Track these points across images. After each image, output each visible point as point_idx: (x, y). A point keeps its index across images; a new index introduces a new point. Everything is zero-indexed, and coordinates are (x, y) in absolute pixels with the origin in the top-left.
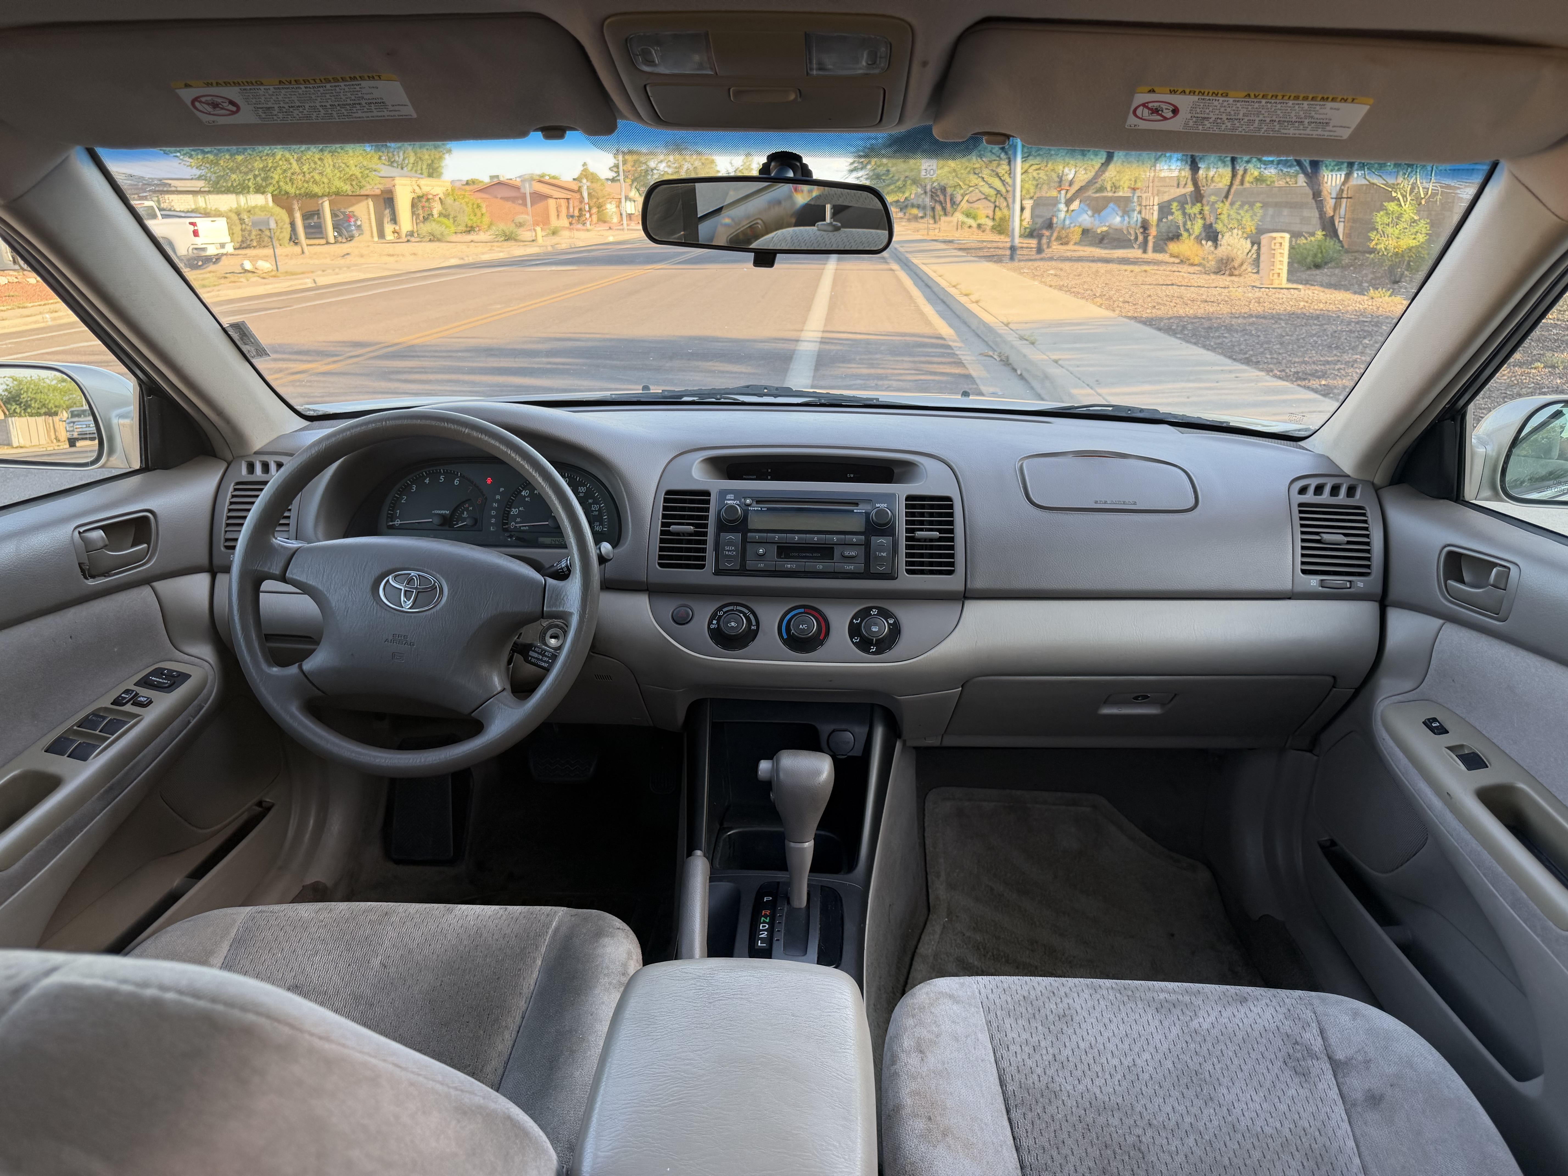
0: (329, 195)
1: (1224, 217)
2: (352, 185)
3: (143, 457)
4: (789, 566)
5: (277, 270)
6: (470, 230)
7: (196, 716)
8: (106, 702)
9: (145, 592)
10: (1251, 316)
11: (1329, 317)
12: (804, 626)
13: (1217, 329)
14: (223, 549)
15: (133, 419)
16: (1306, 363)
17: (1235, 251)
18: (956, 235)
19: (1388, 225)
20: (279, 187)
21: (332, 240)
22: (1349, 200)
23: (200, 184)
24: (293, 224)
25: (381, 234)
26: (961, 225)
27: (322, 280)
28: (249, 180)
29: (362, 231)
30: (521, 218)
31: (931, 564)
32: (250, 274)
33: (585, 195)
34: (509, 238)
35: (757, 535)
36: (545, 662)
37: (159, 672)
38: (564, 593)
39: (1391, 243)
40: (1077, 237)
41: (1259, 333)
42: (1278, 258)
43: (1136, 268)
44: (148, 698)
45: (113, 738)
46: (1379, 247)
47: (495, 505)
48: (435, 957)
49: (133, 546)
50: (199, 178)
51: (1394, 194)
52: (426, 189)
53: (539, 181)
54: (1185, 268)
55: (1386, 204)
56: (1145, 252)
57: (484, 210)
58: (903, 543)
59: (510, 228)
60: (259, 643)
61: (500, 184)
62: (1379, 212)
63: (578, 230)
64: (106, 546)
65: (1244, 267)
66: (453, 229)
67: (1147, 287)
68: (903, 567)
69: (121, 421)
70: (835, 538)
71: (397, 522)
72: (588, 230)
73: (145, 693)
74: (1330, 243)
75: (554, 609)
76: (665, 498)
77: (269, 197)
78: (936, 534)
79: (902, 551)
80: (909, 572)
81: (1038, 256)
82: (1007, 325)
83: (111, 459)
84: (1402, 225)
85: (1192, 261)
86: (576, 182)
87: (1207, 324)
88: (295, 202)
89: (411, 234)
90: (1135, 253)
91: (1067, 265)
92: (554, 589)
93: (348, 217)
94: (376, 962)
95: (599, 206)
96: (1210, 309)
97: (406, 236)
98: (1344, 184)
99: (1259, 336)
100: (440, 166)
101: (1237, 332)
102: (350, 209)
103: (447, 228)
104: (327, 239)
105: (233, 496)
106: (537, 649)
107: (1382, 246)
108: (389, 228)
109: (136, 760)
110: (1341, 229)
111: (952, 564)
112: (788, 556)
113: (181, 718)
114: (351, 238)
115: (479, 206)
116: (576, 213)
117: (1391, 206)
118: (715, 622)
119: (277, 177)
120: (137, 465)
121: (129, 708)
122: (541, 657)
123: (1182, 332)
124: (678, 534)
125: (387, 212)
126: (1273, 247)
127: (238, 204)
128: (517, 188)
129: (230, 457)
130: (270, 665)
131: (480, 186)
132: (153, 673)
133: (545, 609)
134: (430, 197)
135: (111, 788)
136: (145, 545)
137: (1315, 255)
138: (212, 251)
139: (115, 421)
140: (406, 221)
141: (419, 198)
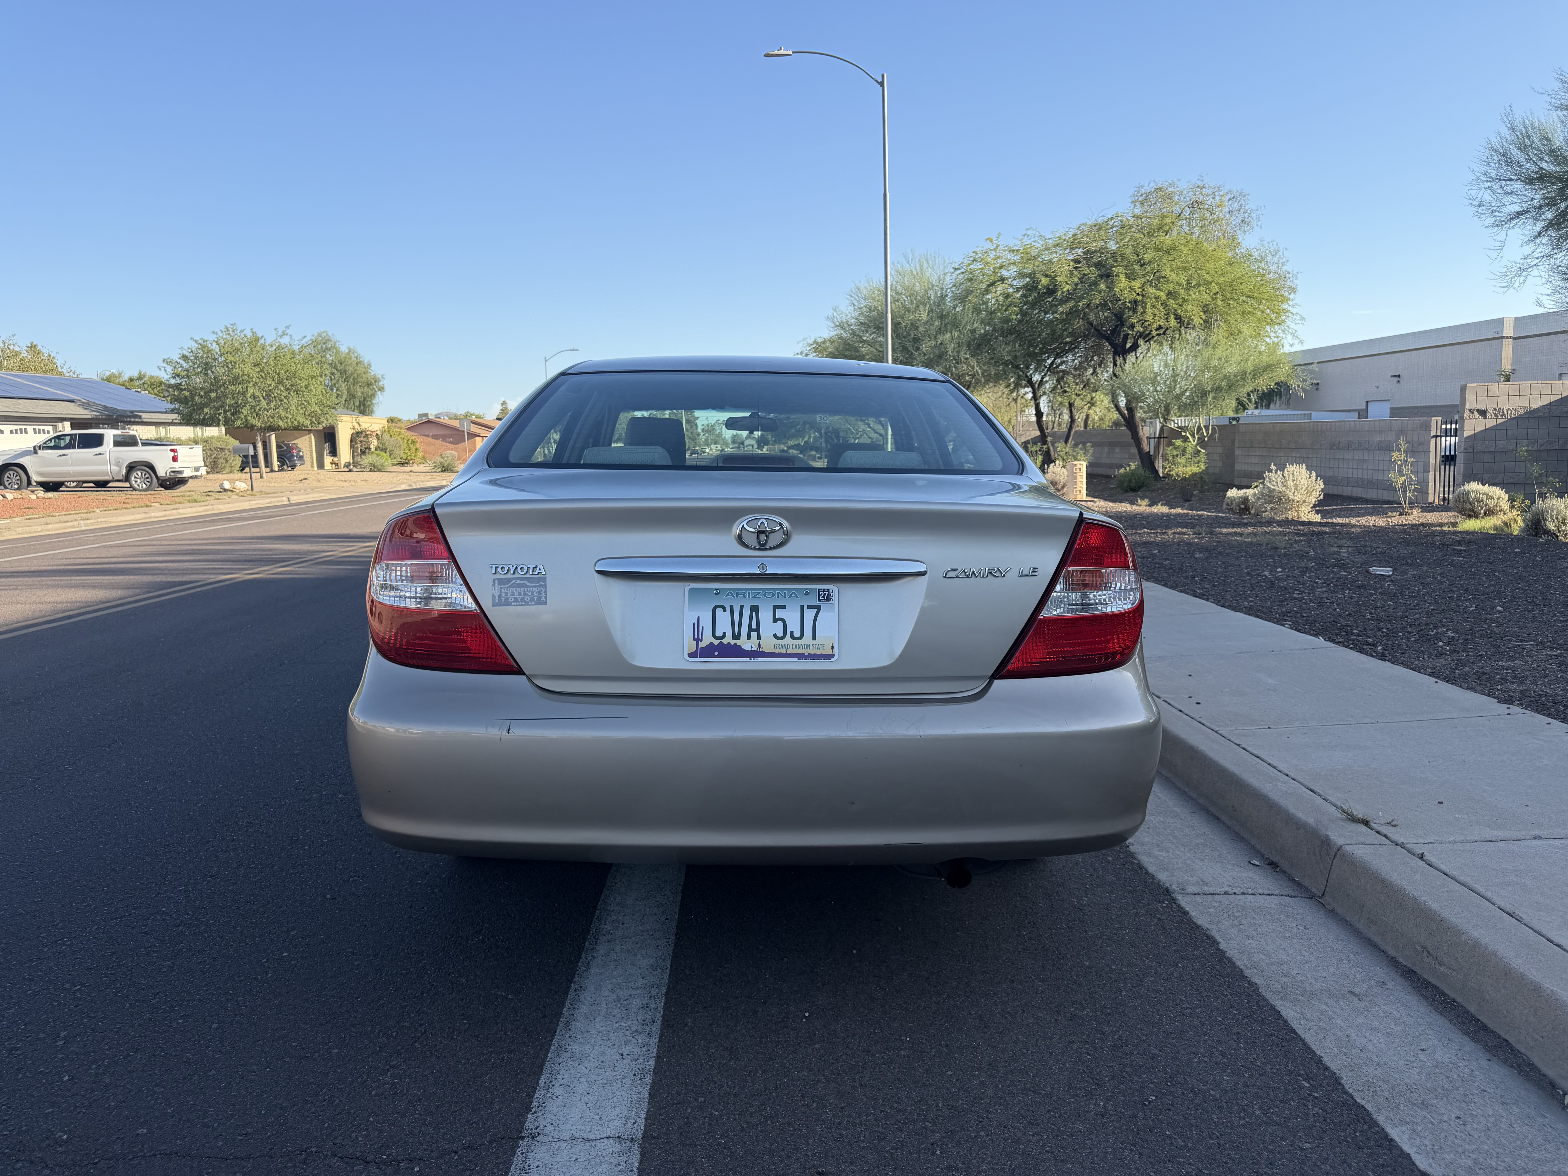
0: (275, 428)
5: (252, 490)
6: (406, 462)
17: (1058, 477)
20: (246, 420)
21: (276, 468)
23: (175, 416)
25: (321, 465)
27: (295, 499)
28: (219, 414)
29: (304, 461)
32: (229, 493)
34: (446, 469)
42: (1079, 479)
46: (1171, 473)
50: (172, 411)
51: (1183, 434)
52: (364, 426)
55: (1173, 441)
57: (417, 445)
59: (445, 460)
61: (429, 422)
62: (1171, 446)
66: (390, 461)
84: (1185, 456)
88: (258, 434)
89: (347, 465)
93: (290, 449)
100: (372, 403)
102: (293, 442)
103: (384, 459)
104: (272, 467)
107: (1174, 472)
108: (328, 459)
114: (293, 467)
115: (413, 442)
117: (1178, 442)
119: (245, 413)
125: (328, 445)
126: (1074, 471)
127: (194, 434)
128: (449, 427)
131: (412, 425)
134: (368, 433)
137: (1130, 481)
138: (187, 473)
140: (345, 453)
141: (358, 434)
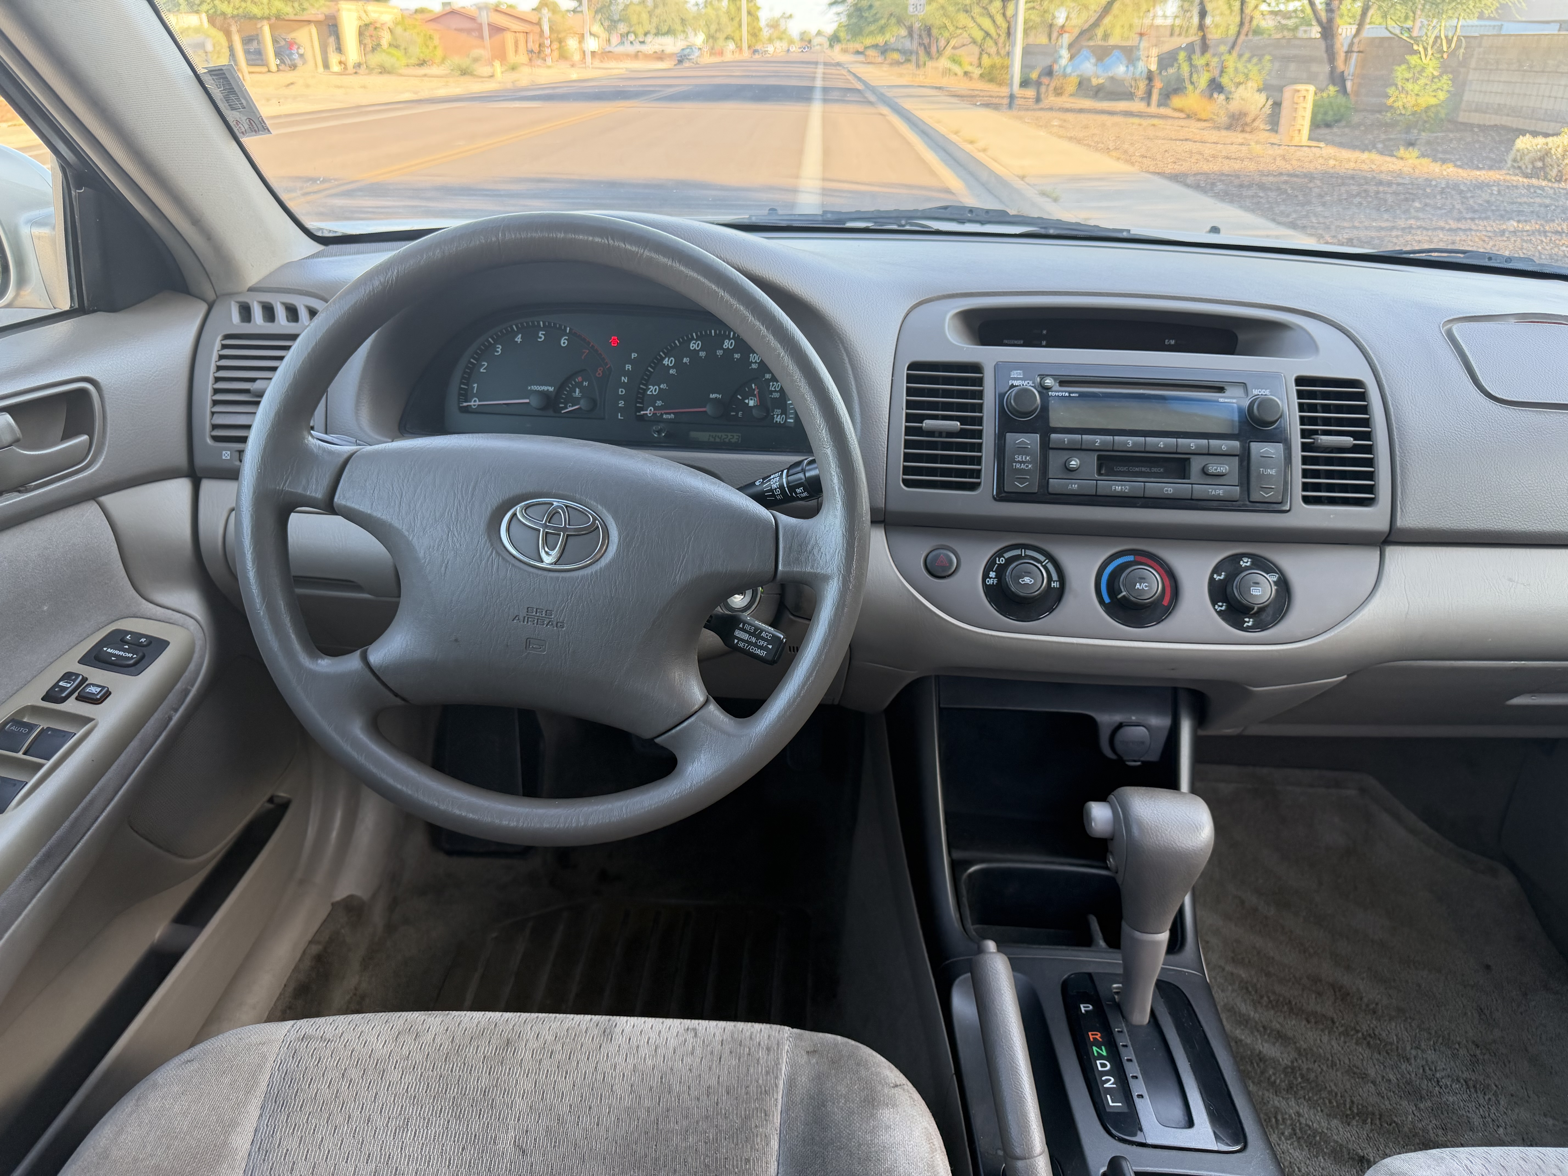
0: (268, 18)
1: (1231, 70)
2: (293, 6)
3: (75, 291)
4: (1119, 487)
6: (422, 63)
7: (180, 706)
8: (33, 696)
9: (90, 512)
10: (1281, 174)
11: (1365, 178)
12: (1143, 585)
13: (1250, 186)
14: (209, 441)
15: (54, 228)
16: (1355, 227)
17: (1246, 105)
18: (944, 82)
19: (1408, 80)
20: (214, 5)
21: (274, 68)
22: (1360, 54)
24: (231, 49)
25: (326, 66)
26: (947, 72)
29: (306, 60)
30: (477, 52)
31: (1331, 488)
33: (546, 28)
34: (464, 72)
35: (1066, 438)
36: (761, 648)
37: (117, 638)
38: (813, 542)
39: (1410, 101)
40: (1071, 88)
41: (1296, 193)
42: (1301, 112)
43: (1145, 122)
44: (103, 687)
45: (49, 764)
46: (1396, 105)
47: (624, 379)
48: (602, 1132)
49: (66, 437)
51: (1415, 47)
52: (374, 16)
53: (497, 10)
54: (1192, 123)
55: (1408, 57)
56: (1149, 104)
57: (436, 41)
58: (1297, 454)
59: (465, 62)
60: (291, 618)
61: (453, 13)
62: (1400, 65)
63: (539, 66)
64: (16, 442)
65: (1256, 124)
66: (404, 61)
67: (1160, 142)
68: (1298, 492)
69: (36, 231)
70: (1193, 444)
71: (474, 403)
72: (549, 67)
73: (97, 677)
74: (1341, 100)
75: (796, 569)
76: (908, 376)
77: (204, 16)
78: (1349, 441)
79: (1298, 466)
80: (1307, 500)
81: (1036, 107)
82: (1023, 178)
83: (22, 293)
84: (1422, 81)
85: (1198, 116)
86: (535, 12)
87: (1236, 182)
88: (232, 22)
89: (359, 65)
90: (1138, 106)
91: (1070, 116)
92: (794, 534)
93: (291, 44)
94: (506, 1142)
95: (560, 41)
96: (1237, 166)
97: (354, 67)
98: (1355, 36)
99: (1296, 196)
101: (1270, 189)
102: (292, 36)
103: (397, 59)
104: (268, 67)
105: (221, 357)
106: (747, 627)
107: (1399, 104)
108: (334, 58)
109: (88, 798)
110: (1349, 84)
111: (1370, 489)
112: (1111, 472)
113: (156, 715)
114: (294, 67)
115: (431, 38)
116: (536, 48)
117: (1413, 60)
118: (992, 574)
120: (65, 304)
121: (72, 706)
122: (754, 640)
123: (1212, 189)
124: (931, 433)
125: (332, 40)
126: (1296, 100)
128: (472, 19)
129: (211, 296)
130: (313, 656)
131: (433, 16)
132: (106, 641)
133: (780, 568)
134: (378, 25)
135: (48, 856)
136: (85, 437)
137: (1329, 112)
139: (25, 231)
140: (352, 51)
141: (367, 25)
